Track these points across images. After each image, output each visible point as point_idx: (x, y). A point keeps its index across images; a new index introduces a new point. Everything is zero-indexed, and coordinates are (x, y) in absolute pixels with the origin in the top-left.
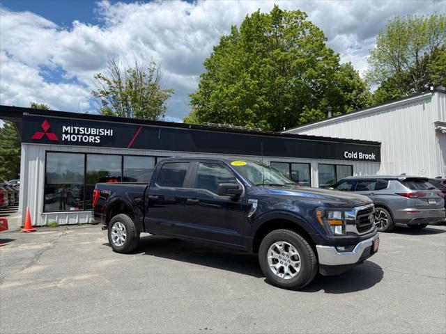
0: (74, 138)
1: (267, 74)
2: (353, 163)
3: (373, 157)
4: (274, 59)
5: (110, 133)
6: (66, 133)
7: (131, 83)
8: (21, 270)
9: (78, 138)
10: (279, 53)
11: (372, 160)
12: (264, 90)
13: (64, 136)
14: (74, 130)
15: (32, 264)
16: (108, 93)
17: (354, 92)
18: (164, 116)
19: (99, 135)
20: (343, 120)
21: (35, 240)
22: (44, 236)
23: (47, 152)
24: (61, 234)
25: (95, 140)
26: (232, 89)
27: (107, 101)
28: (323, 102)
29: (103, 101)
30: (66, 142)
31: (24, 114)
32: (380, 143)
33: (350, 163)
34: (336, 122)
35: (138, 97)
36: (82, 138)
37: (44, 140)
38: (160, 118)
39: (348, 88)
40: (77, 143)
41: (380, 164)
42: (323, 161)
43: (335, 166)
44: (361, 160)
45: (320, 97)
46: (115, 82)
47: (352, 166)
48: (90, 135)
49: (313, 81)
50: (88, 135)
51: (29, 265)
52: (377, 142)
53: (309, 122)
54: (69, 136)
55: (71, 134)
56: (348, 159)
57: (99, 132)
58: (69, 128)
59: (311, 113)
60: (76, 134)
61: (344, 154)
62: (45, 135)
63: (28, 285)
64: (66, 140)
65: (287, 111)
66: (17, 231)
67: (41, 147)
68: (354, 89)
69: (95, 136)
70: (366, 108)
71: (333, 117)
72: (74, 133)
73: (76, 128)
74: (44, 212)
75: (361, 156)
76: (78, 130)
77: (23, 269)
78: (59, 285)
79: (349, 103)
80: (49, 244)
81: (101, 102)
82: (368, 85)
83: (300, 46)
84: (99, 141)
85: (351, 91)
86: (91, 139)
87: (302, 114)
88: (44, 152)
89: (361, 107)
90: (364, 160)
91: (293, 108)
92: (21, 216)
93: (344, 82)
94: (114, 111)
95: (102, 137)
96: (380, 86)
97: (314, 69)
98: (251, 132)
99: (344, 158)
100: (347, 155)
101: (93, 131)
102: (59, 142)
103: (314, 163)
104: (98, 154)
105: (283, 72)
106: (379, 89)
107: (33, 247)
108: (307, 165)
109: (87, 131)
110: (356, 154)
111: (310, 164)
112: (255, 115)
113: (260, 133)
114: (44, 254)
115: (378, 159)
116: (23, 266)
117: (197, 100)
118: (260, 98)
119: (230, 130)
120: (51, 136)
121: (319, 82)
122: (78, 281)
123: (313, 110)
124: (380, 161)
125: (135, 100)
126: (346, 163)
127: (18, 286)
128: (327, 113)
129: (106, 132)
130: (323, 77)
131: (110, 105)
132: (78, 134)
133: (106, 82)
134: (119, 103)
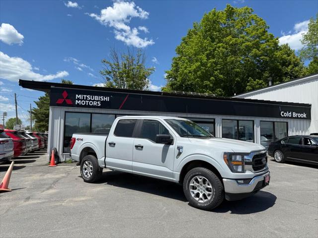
0: (83, 103)
1: (221, 55)
2: (288, 121)
3: (305, 116)
4: (227, 43)
5: (107, 99)
6: (78, 99)
7: (125, 65)
8: (42, 192)
9: (86, 102)
10: (231, 39)
11: (304, 118)
12: (219, 67)
13: (77, 101)
14: (84, 97)
15: (50, 188)
16: (110, 72)
17: (290, 67)
18: (147, 87)
19: (100, 101)
20: (281, 88)
21: (56, 171)
22: (62, 169)
23: (66, 112)
24: (73, 168)
25: (97, 104)
26: (194, 67)
27: (109, 77)
28: (266, 74)
29: (107, 78)
30: (78, 106)
31: (52, 87)
32: (310, 105)
33: (285, 120)
34: (275, 89)
35: (130, 74)
36: (88, 103)
37: (64, 104)
38: (145, 89)
39: (285, 63)
40: (85, 106)
41: (310, 121)
42: (264, 119)
43: (274, 122)
44: (295, 118)
45: (264, 71)
46: (114, 64)
47: (287, 123)
48: (94, 100)
49: (258, 58)
50: (93, 101)
51: (48, 189)
52: (308, 104)
53: (254, 89)
54: (80, 101)
55: (81, 100)
56: (284, 117)
57: (100, 99)
58: (80, 96)
59: (255, 82)
60: (85, 100)
61: (280, 113)
62: (65, 101)
63: (44, 202)
64: (78, 104)
65: (237, 81)
66: (46, 165)
67: (62, 109)
68: (290, 64)
69: (97, 101)
70: (300, 78)
71: (273, 85)
72: (83, 99)
73: (85, 96)
74: (63, 152)
75: (295, 115)
76: (86, 97)
77: (44, 191)
78: (63, 204)
79: (286, 74)
80: (64, 175)
81: (105, 78)
82: (302, 60)
83: (247, 33)
84: (100, 105)
85: (287, 66)
86: (95, 104)
87: (248, 84)
88: (64, 112)
89: (296, 77)
90: (297, 118)
91: (242, 79)
92: (49, 155)
93: (282, 59)
94: (114, 84)
95: (102, 102)
96: (312, 61)
97: (258, 49)
98: (207, 97)
99: (280, 117)
100: (283, 114)
101: (96, 98)
102: (73, 105)
103: (257, 120)
104: (101, 113)
105: (234, 53)
106: (311, 63)
107: (53, 176)
108: (252, 122)
109: (92, 98)
110: (290, 113)
111: (253, 121)
112: (211, 85)
113: (214, 98)
114: (59, 181)
115: (309, 117)
116: (44, 189)
117: (171, 75)
118: (216, 73)
119: (191, 96)
120: (69, 101)
121: (262, 59)
122: (76, 201)
123: (257, 80)
124: (310, 119)
125: (128, 77)
126: (282, 120)
127: (38, 203)
128: (268, 83)
129: (105, 99)
130: (266, 56)
131: (112, 81)
132: (86, 100)
133: (109, 64)
134: (118, 79)
